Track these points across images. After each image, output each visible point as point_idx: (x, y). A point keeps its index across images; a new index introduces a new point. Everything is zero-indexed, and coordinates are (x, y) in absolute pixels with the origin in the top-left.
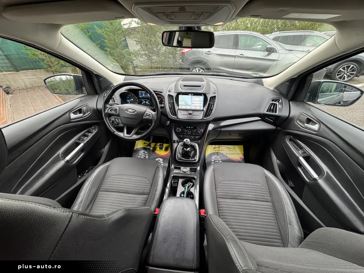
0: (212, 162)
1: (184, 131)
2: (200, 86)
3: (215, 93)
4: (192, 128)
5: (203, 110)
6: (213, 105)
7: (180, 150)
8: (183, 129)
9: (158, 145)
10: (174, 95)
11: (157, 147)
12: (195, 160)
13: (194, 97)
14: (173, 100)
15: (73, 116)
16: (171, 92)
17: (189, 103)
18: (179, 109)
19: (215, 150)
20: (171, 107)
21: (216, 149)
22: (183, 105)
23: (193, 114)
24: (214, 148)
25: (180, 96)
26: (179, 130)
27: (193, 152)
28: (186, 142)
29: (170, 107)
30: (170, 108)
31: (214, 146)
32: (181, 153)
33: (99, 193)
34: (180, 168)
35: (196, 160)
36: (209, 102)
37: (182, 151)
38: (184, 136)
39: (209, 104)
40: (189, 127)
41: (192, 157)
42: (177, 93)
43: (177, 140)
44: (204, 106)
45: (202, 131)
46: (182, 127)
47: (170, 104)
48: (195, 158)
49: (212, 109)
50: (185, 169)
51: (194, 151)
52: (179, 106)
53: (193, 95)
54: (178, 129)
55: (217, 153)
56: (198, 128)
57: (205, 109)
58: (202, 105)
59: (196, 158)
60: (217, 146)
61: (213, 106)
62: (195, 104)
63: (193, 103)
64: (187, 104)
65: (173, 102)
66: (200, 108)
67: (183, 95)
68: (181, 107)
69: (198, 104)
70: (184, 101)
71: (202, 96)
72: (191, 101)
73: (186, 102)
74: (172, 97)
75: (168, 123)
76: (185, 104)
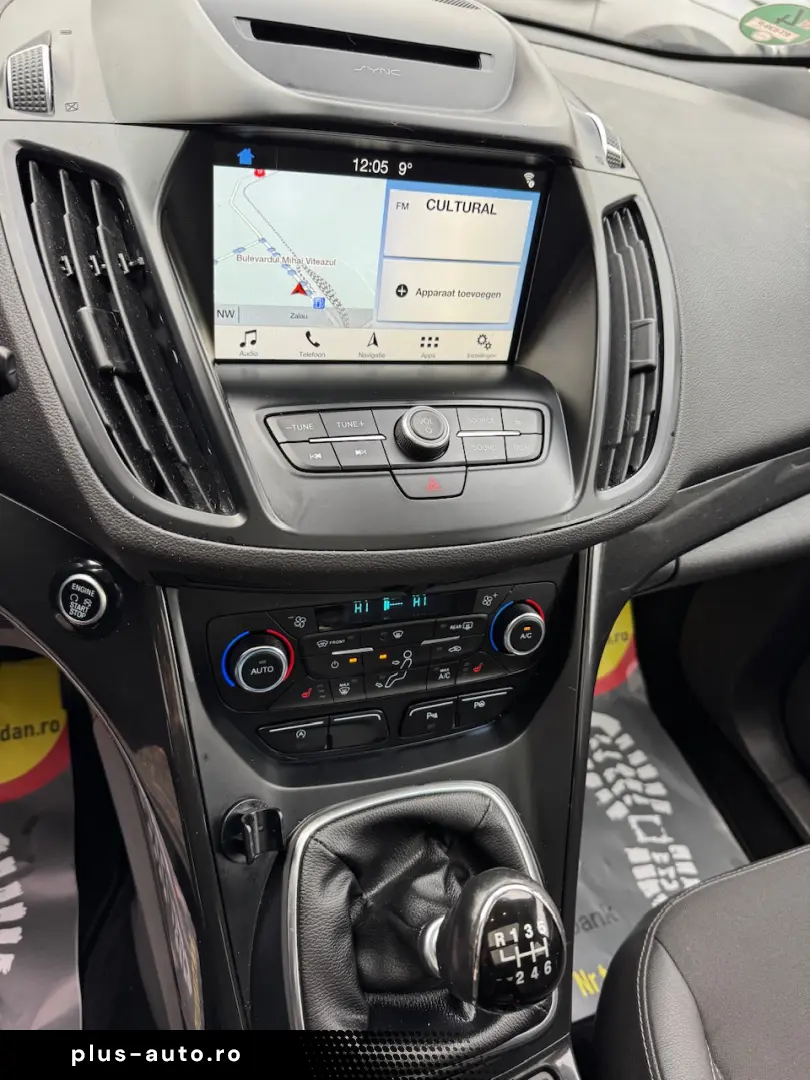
1: (335, 665)
8: (322, 644)
10: (136, 158)
13: (418, 197)
14: (128, 237)
25: (230, 182)
26: (270, 669)
28: (518, 956)
38: (329, 725)
40: (387, 606)
42: (177, 137)
45: (534, 628)
46: (300, 622)
49: (653, 359)
53: (410, 176)
54: (251, 663)
58: (504, 309)
61: (653, 324)
62: (428, 293)
63: (402, 291)
64: (320, 304)
65: (127, 270)
66: (482, 340)
67: (267, 172)
68: (251, 337)
69: (467, 294)
70: (291, 256)
71: (524, 187)
72: (385, 260)
73: (311, 266)
74: (94, 184)
75: (91, 593)
76: (299, 295)
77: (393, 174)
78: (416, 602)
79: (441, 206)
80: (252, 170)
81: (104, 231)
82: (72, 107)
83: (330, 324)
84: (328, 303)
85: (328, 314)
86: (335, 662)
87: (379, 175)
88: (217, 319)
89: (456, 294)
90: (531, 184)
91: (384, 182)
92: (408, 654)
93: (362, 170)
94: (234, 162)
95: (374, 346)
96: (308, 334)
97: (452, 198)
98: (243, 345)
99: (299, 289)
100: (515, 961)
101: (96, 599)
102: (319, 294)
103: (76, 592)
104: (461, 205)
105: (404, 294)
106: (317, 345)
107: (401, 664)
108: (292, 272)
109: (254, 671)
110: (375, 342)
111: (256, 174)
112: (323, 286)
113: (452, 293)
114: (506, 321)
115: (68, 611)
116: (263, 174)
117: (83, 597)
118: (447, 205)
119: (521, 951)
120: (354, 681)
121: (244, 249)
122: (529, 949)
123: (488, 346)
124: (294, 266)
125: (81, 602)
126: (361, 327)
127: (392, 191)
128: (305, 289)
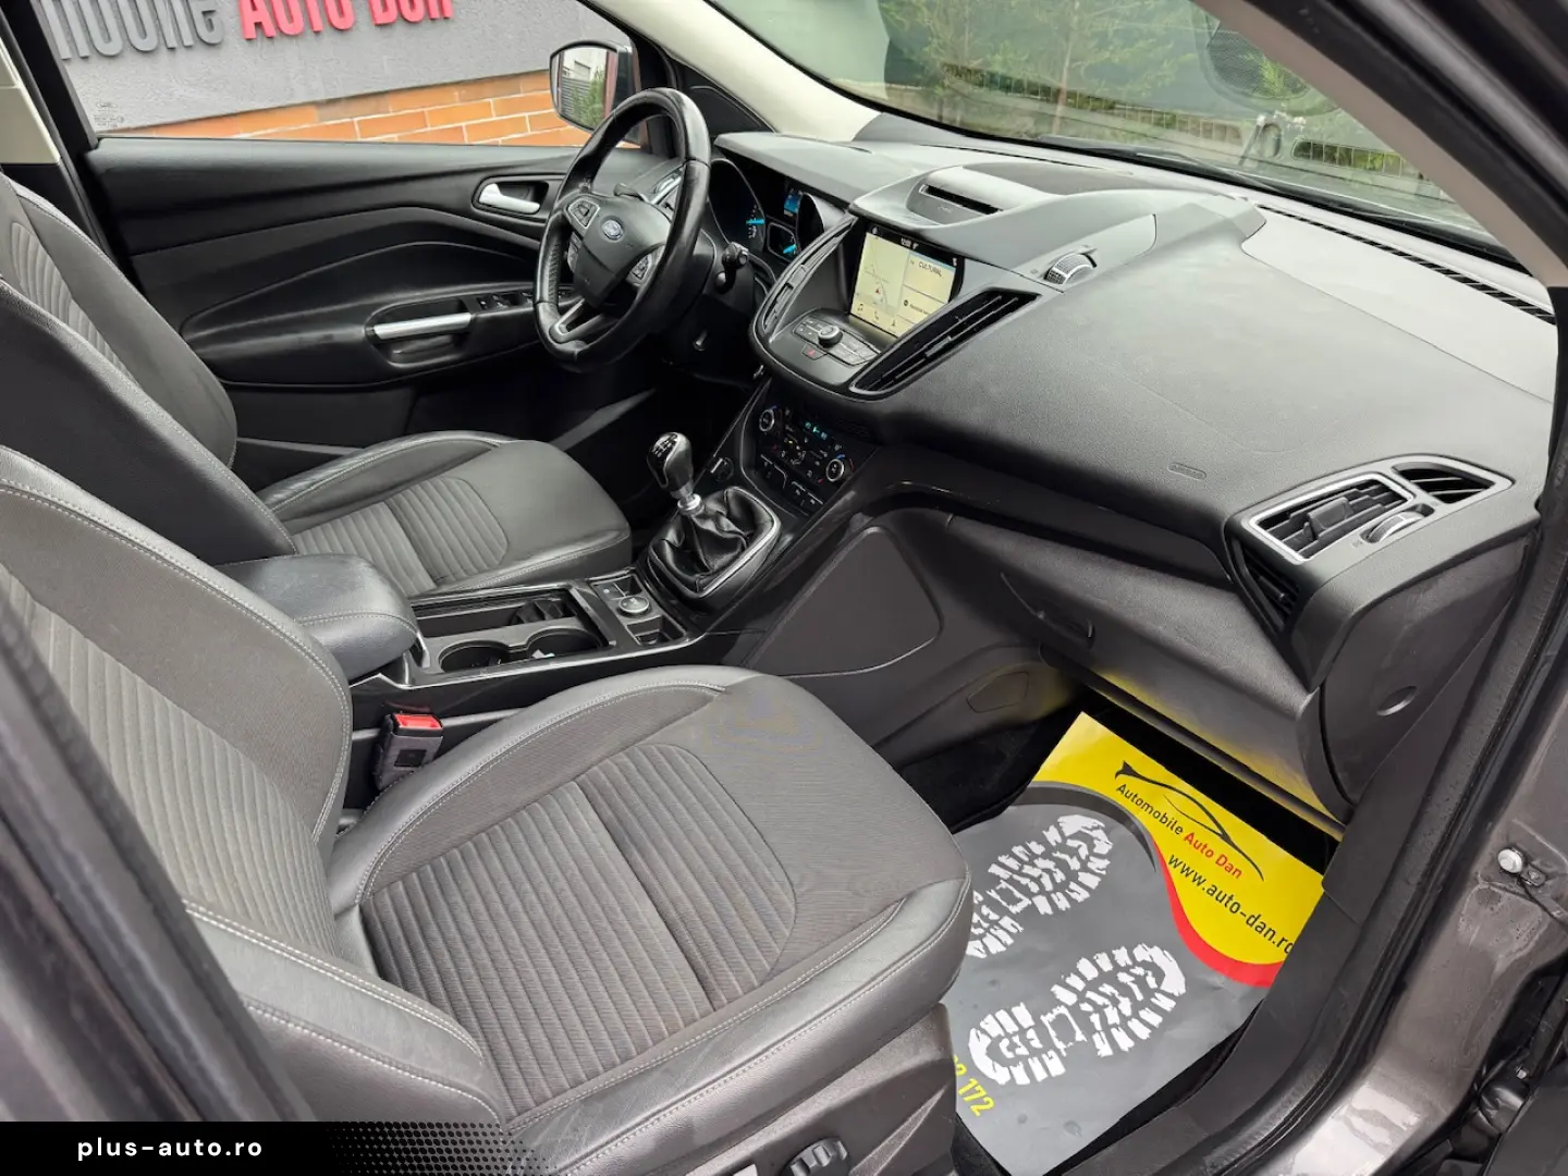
0: (1043, 841)
2: (991, 210)
8: (787, 428)
13: (919, 259)
15: (491, 194)
19: (1121, 789)
23: (832, 349)
24: (1127, 770)
26: (767, 422)
33: (377, 505)
38: (773, 467)
54: (764, 415)
56: (837, 448)
71: (951, 264)
90: (955, 264)
106: (877, 318)
109: (764, 419)
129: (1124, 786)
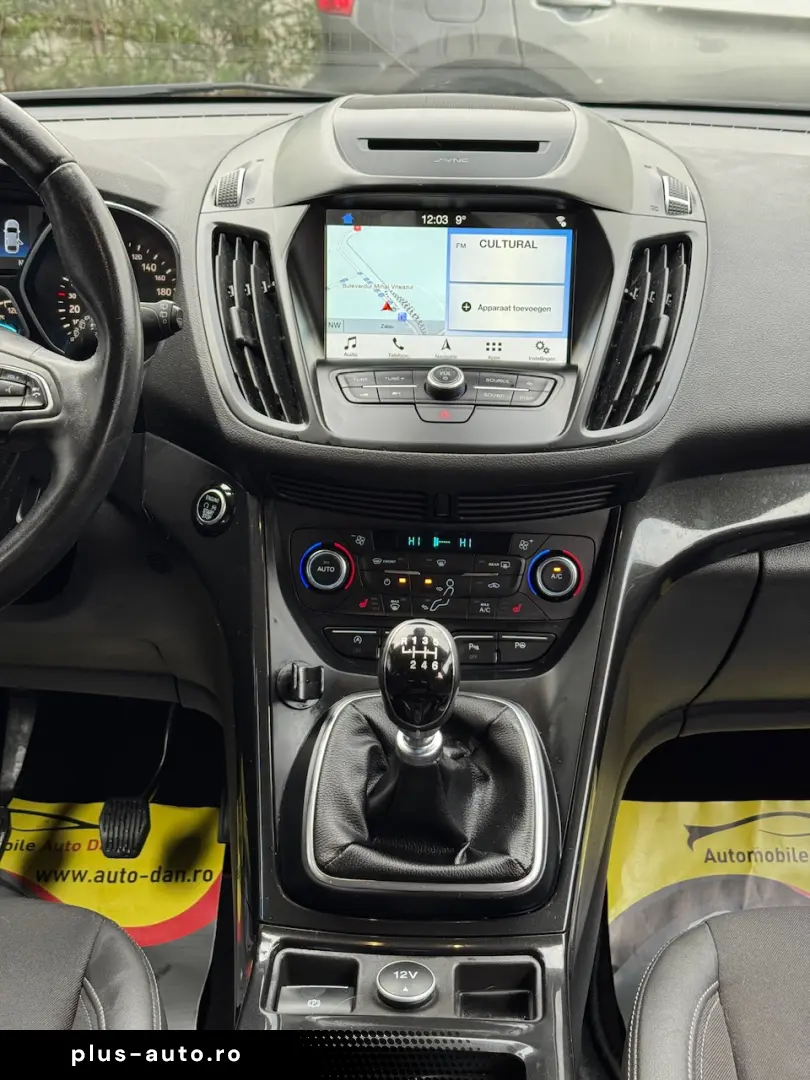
1: (387, 582)
2: (531, 146)
3: (674, 210)
4: (465, 550)
5: (570, 368)
6: (669, 311)
7: (345, 771)
8: (377, 561)
9: (83, 825)
10: (280, 227)
11: (77, 847)
12: (512, 873)
14: (268, 272)
16: (243, 205)
17: (429, 300)
18: (322, 363)
19: (709, 857)
20: (249, 339)
21: (716, 843)
22: (368, 326)
23: (469, 395)
24: (697, 833)
25: (338, 237)
26: (332, 569)
27: (482, 798)
28: (414, 652)
29: (239, 334)
30: (236, 347)
31: (687, 812)
32: (356, 803)
34: (347, 975)
35: (527, 872)
36: (629, 285)
37: (362, 779)
39: (628, 305)
40: (436, 542)
41: (477, 840)
42: (303, 208)
43: (313, 675)
44: (576, 331)
45: (566, 571)
46: (360, 540)
47: (234, 310)
48: (505, 852)
49: (658, 343)
50: (404, 975)
51: (490, 787)
52: (331, 337)
53: (464, 225)
54: (319, 562)
55: (733, 885)
56: (524, 545)
57: (591, 356)
58: (557, 316)
59: (517, 852)
60: (725, 810)
61: (664, 319)
62: (489, 309)
63: (466, 307)
64: (402, 318)
65: (266, 290)
66: (540, 345)
67: (363, 227)
68: (352, 342)
69: (521, 309)
70: (381, 284)
71: (558, 226)
72: (451, 285)
73: (396, 291)
74: (255, 244)
75: (216, 500)
76: (387, 311)
77: (452, 224)
78: (462, 542)
79: (491, 244)
80: (352, 227)
81: (255, 268)
82: (251, 201)
83: (412, 333)
84: (409, 317)
85: (410, 326)
86: (387, 580)
87: (442, 226)
88: (329, 329)
89: (512, 309)
90: (564, 224)
91: (446, 229)
92: (450, 583)
93: (429, 222)
94: (339, 222)
95: (447, 349)
96: (395, 340)
97: (500, 238)
98: (346, 348)
99: (387, 307)
100: (411, 655)
101: (219, 505)
102: (402, 310)
103: (208, 501)
104: (507, 243)
105: (469, 309)
106: (402, 348)
107: (444, 591)
108: (381, 295)
109: (320, 569)
110: (448, 347)
111: (355, 229)
112: (405, 304)
113: (508, 309)
114: (560, 330)
115: (201, 515)
116: (360, 229)
117: (212, 503)
118: (496, 244)
119: (417, 649)
120: (403, 599)
121: (347, 279)
122: (423, 650)
123: (546, 351)
124: (382, 290)
125: (210, 508)
126: (436, 334)
127: (452, 236)
128: (391, 306)
129: (709, 851)
